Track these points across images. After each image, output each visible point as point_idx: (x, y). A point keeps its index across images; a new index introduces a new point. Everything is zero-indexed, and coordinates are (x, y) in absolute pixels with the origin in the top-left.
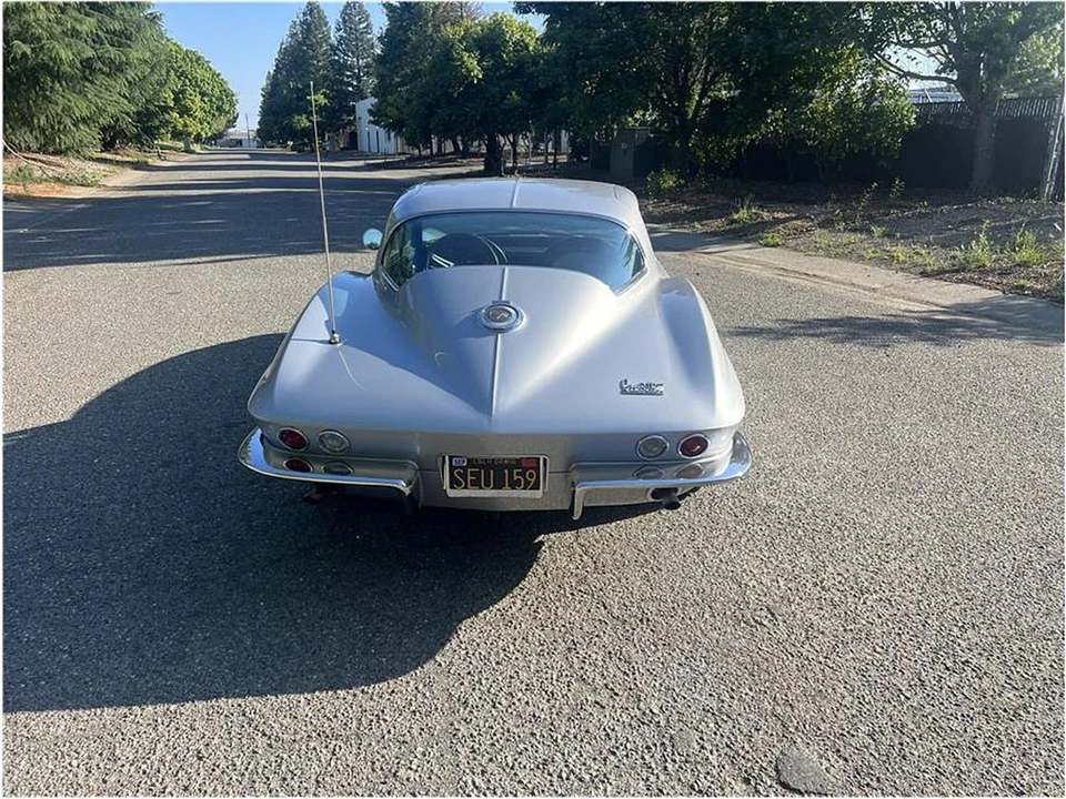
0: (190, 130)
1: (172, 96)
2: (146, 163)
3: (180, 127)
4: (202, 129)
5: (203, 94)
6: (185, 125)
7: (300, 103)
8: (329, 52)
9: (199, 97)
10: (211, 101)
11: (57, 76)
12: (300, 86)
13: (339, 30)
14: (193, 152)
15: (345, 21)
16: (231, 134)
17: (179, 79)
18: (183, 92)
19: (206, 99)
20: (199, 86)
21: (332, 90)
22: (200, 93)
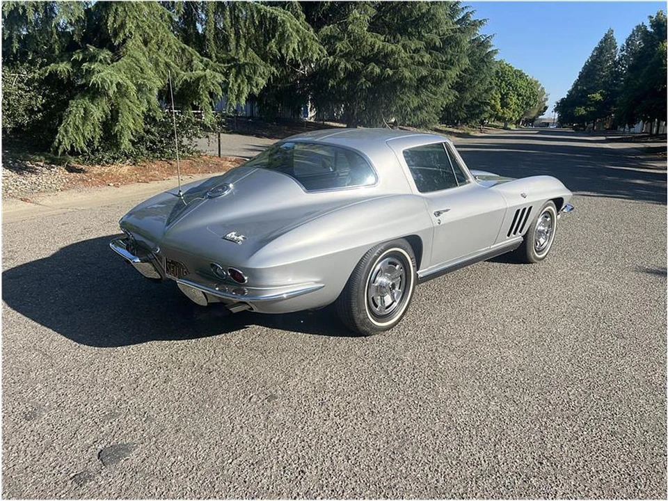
0: (506, 115)
1: (500, 97)
2: (468, 134)
3: (500, 114)
4: (513, 116)
5: (519, 95)
6: (504, 113)
7: (583, 99)
8: (613, 66)
9: (516, 97)
10: (523, 99)
11: (404, 86)
12: (585, 88)
13: (622, 51)
14: (509, 129)
15: (628, 44)
16: (541, 119)
17: (507, 86)
18: (506, 94)
19: (520, 98)
20: (517, 91)
21: (608, 90)
22: (517, 94)
